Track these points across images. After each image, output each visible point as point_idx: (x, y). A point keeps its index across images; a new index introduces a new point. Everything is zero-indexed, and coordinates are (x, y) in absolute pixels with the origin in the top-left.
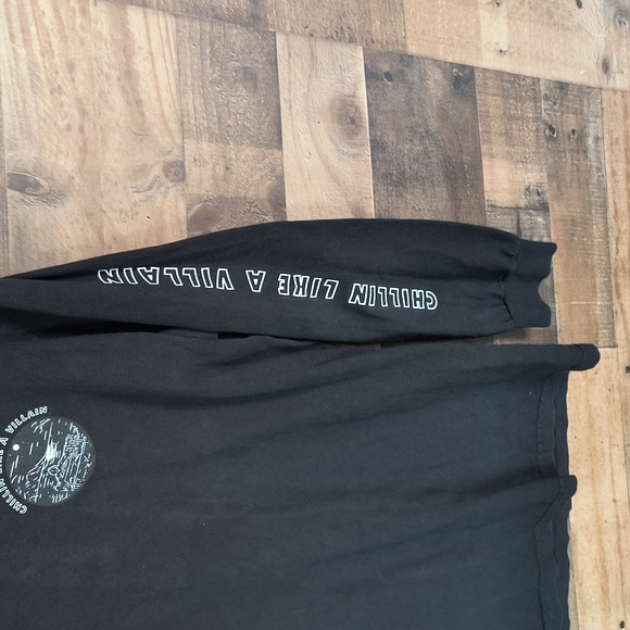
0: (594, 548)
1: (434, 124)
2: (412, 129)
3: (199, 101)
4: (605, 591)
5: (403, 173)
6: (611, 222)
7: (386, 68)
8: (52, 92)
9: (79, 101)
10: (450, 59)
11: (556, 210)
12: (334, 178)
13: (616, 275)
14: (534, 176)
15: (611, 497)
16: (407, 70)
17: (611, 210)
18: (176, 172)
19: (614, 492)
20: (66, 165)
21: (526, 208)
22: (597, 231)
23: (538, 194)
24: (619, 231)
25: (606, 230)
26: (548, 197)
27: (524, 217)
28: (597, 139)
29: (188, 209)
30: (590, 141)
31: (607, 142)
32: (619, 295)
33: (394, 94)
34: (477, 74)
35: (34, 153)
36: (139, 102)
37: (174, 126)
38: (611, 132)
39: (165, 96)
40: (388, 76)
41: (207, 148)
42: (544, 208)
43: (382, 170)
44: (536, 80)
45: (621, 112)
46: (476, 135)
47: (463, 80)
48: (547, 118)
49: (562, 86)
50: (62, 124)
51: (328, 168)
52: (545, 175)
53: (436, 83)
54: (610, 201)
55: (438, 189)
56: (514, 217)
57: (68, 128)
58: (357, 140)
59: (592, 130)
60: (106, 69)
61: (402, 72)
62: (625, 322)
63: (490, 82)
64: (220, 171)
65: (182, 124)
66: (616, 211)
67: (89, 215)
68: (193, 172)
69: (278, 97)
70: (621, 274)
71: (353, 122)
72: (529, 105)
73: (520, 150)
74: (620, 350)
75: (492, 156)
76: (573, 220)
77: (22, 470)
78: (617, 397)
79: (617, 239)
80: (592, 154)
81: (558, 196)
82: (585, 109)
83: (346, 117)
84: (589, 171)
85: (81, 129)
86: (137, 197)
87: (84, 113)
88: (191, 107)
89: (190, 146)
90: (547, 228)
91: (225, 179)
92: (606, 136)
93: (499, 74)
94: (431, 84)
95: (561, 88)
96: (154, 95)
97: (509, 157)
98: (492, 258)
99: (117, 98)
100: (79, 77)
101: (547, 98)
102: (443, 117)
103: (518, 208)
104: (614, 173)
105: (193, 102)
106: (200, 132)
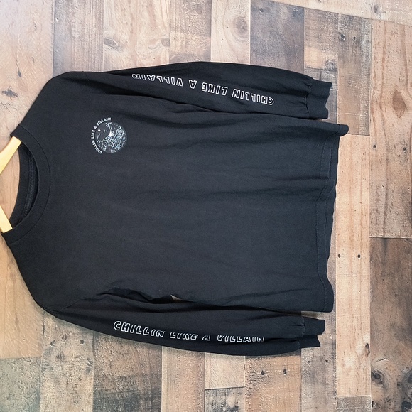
0: (347, 221)
1: (281, 31)
2: (271, 32)
3: (178, 16)
4: (351, 240)
5: (265, 50)
6: (372, 80)
7: (261, 7)
8: (122, 10)
9: (131, 14)
10: (292, 4)
11: (341, 72)
12: (233, 49)
13: (372, 104)
14: (331, 56)
15: (359, 201)
16: (271, 8)
17: (372, 74)
18: (167, 43)
19: (361, 199)
20: (125, 37)
21: (325, 70)
22: (363, 84)
23: (332, 64)
24: (376, 84)
25: (369, 83)
26: (338, 66)
27: (323, 73)
28: (367, 42)
29: (170, 57)
30: (364, 43)
31: (373, 44)
32: (373, 113)
33: (263, 18)
34: (305, 10)
35: (114, 32)
36: (154, 16)
37: (167, 26)
38: (375, 40)
39: (164, 14)
40: (261, 10)
41: (179, 35)
42: (335, 71)
43: (255, 48)
44: (336, 15)
45: (382, 30)
46: (302, 37)
47: (298, 13)
48: (341, 31)
49: (351, 18)
50: (124, 22)
51: (230, 45)
52: (337, 56)
53: (284, 14)
54: (372, 70)
55: (281, 58)
56: (319, 73)
57: (127, 23)
58: (245, 35)
59: (365, 38)
60: (142, 3)
61: (268, 9)
62: (375, 125)
63: (312, 14)
64: (184, 43)
65: (170, 25)
66: (375, 75)
67: (132, 56)
68: (173, 43)
69: (211, 16)
70: (375, 104)
71: (243, 28)
72: (332, 25)
73: (324, 44)
74: (371, 137)
75: (310, 46)
76: (350, 78)
77: (101, 138)
78: (367, 158)
79: (374, 88)
80: (364, 49)
81: (344, 66)
82: (362, 28)
83: (240, 26)
84: (361, 56)
85: (131, 25)
86: (150, 51)
87: (133, 19)
88: (174, 19)
89: (173, 33)
90: (336, 79)
91: (186, 47)
92: (373, 41)
93: (317, 11)
94: (282, 14)
95: (350, 18)
96: (160, 14)
97: (318, 47)
98: (300, 86)
99: (146, 14)
100: (132, 5)
101: (341, 22)
102: (286, 28)
103: (321, 69)
104: (375, 58)
105: (175, 17)
106: (177, 28)
